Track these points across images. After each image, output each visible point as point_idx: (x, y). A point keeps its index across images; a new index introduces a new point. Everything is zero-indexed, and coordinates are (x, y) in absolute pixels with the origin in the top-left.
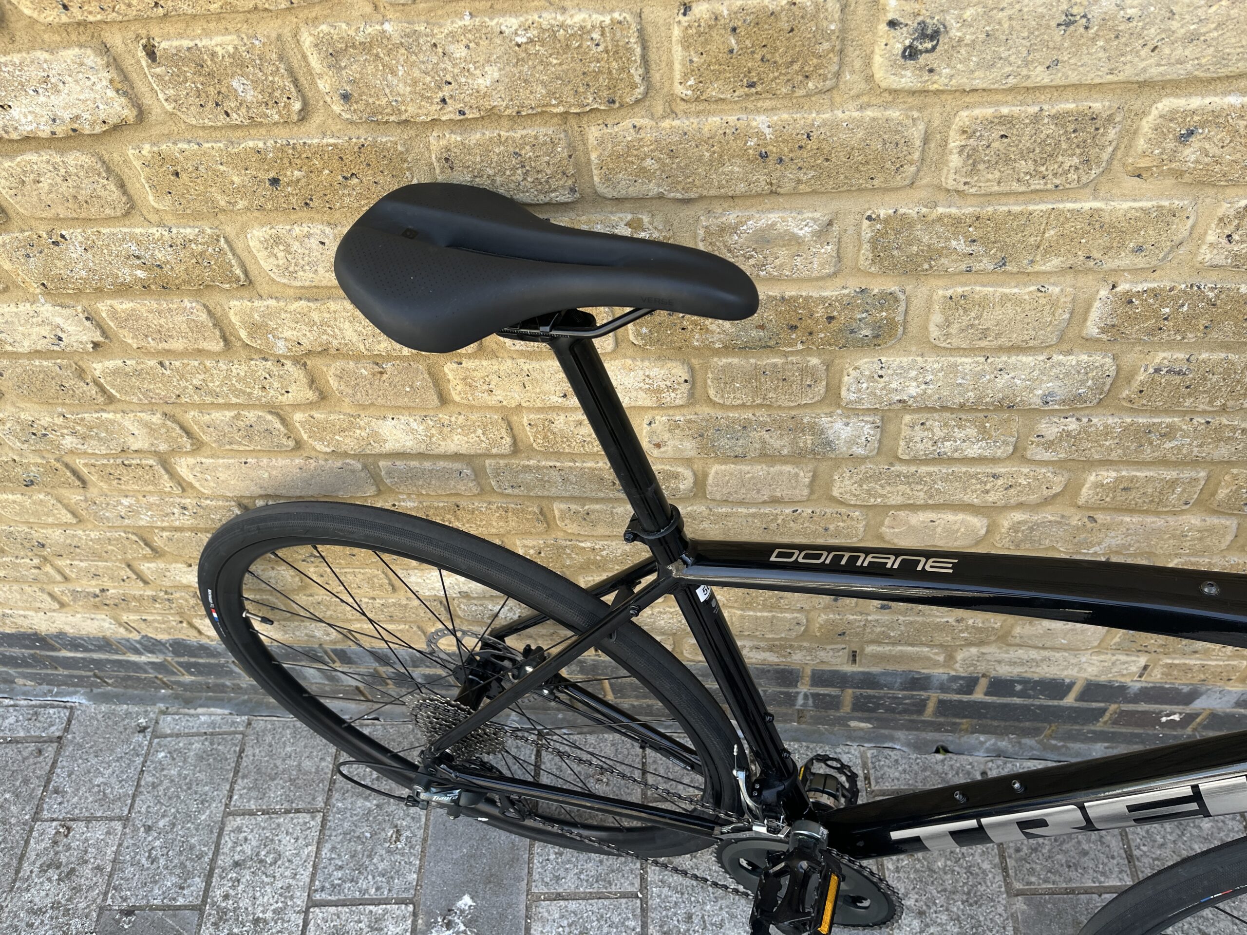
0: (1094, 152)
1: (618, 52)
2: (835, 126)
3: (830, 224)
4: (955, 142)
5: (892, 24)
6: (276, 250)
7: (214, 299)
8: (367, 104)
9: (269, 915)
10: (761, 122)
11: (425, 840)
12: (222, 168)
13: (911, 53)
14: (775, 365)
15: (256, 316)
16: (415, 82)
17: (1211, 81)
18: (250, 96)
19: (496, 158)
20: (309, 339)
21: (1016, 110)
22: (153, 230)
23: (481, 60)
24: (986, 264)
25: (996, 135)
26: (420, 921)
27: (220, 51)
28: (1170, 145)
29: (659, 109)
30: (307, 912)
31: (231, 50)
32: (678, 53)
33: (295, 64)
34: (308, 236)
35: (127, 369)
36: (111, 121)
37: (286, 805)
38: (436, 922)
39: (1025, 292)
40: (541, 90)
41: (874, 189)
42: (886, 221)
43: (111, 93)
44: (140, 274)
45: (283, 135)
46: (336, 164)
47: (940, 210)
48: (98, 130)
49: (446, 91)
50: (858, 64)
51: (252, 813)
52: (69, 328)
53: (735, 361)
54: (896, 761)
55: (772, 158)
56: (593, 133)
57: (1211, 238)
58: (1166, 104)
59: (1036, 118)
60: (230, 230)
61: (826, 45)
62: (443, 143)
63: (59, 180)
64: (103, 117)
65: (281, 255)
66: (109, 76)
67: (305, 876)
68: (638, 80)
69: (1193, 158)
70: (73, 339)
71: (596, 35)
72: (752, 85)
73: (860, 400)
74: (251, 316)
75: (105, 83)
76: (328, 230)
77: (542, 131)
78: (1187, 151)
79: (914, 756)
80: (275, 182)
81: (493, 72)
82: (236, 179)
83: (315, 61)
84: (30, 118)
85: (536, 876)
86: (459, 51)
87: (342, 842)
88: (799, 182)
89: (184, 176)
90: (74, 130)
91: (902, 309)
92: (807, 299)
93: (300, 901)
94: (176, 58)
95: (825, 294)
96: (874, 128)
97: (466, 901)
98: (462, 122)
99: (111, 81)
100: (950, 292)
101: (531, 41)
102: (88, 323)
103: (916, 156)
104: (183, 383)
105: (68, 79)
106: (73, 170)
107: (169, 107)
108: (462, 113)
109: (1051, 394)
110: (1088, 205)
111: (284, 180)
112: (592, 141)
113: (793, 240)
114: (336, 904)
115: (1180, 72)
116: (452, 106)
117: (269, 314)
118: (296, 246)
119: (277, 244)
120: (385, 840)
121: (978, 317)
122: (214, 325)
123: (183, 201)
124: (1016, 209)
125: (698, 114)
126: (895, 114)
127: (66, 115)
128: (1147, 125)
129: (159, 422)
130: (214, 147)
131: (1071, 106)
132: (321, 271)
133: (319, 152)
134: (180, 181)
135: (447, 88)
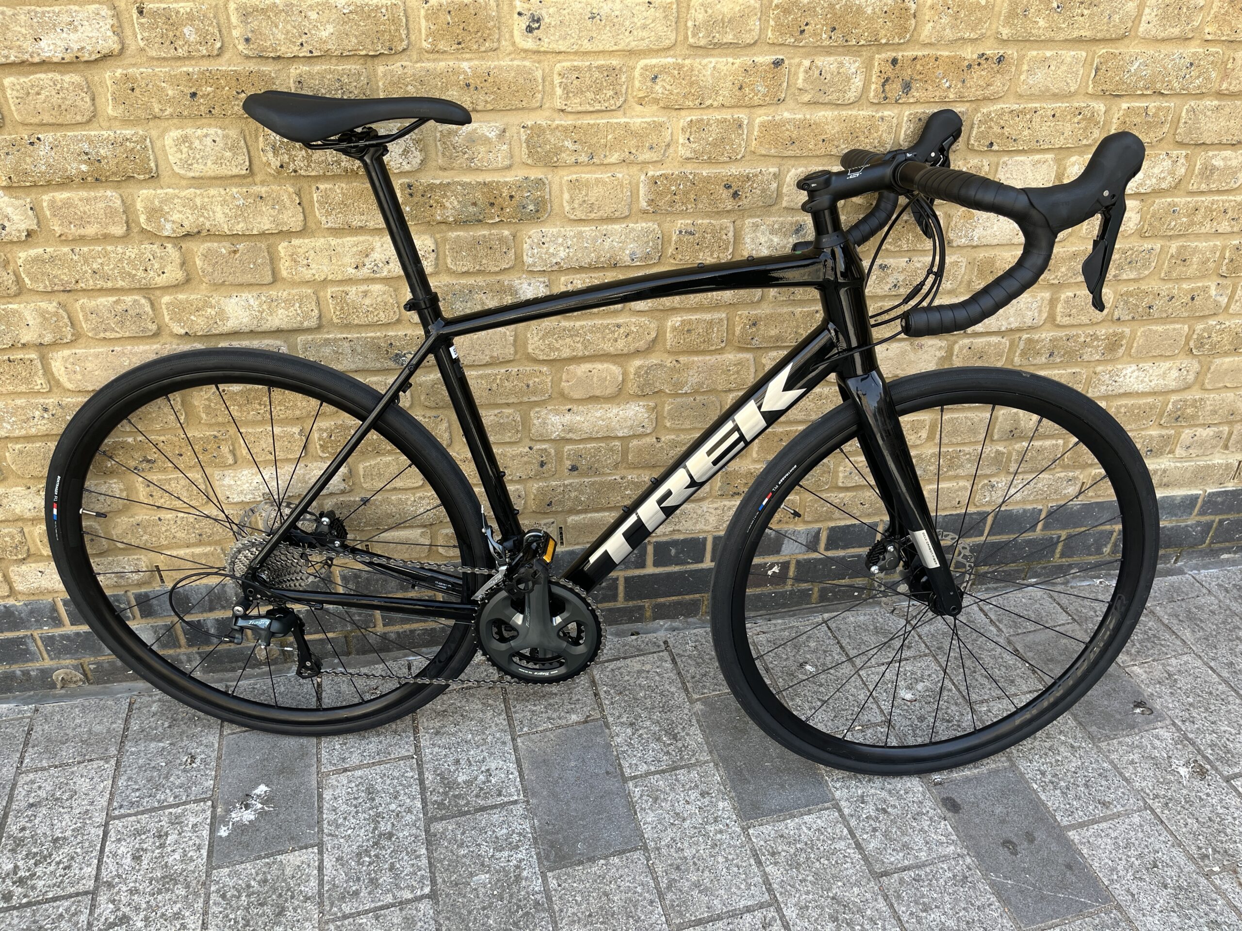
0: (618, 87)
1: (394, 20)
2: (500, 68)
3: (504, 131)
4: (557, 80)
5: (520, 14)
6: (183, 147)
7: (129, 190)
8: (259, 45)
9: (68, 833)
10: (465, 65)
11: (219, 758)
12: (163, 85)
13: (530, 29)
14: (484, 236)
15: (156, 203)
16: (288, 32)
17: (658, 51)
18: (193, 38)
19: (327, 82)
20: (189, 222)
21: (580, 64)
22: (104, 132)
23: (325, 20)
24: (583, 158)
25: (574, 77)
26: (219, 810)
27: (182, 10)
28: (649, 84)
29: (415, 57)
30: (106, 825)
31: (188, 10)
32: (423, 23)
33: (222, 21)
34: (206, 136)
35: (46, 256)
36: (103, 52)
37: (78, 759)
38: (235, 807)
39: (606, 176)
40: (354, 40)
41: (523, 109)
42: (531, 128)
43: (110, 33)
44: (84, 168)
45: (205, 65)
46: (234, 83)
47: (557, 122)
48: (93, 57)
49: (304, 39)
50: (507, 36)
51: (43, 769)
52: (15, 218)
53: (461, 233)
55: (472, 87)
56: (381, 69)
57: (681, 141)
58: (643, 63)
59: (590, 67)
60: (154, 133)
61: (492, 23)
62: (298, 71)
63: (53, 93)
64: (99, 49)
65: (185, 150)
66: (111, 22)
67: (103, 802)
68: (404, 36)
69: (660, 91)
70: (14, 227)
71: (384, 10)
72: (459, 43)
73: (534, 265)
74: (152, 203)
75: (108, 26)
76: (220, 132)
77: (353, 67)
78: (657, 87)
80: (194, 95)
81: (330, 29)
82: (170, 93)
83: (234, 20)
84: (52, 47)
85: (324, 761)
86: (313, 15)
87: (138, 773)
88: (486, 102)
89: (137, 91)
90: (77, 57)
91: (547, 190)
92: (498, 183)
93: (99, 818)
94: (155, 14)
95: (507, 179)
96: (520, 71)
97: (262, 789)
98: (311, 58)
99: (112, 26)
100: (569, 178)
101: (351, 12)
102: (30, 213)
103: (540, 88)
104: (85, 268)
105: (85, 23)
106: (66, 85)
107: (142, 44)
108: (311, 52)
109: (634, 253)
110: (623, 120)
111: (200, 93)
112: (380, 74)
113: (487, 140)
114: (135, 814)
115: (643, 45)
116: (307, 48)
117: (165, 201)
118: (197, 143)
119: (184, 142)
120: (180, 765)
121: (587, 195)
122: (124, 212)
123: (131, 109)
124: (592, 122)
125: (434, 60)
126: (527, 63)
127: (76, 47)
128: (637, 73)
129: (54, 310)
130: (162, 70)
131: (602, 62)
132: (209, 163)
133: (225, 75)
134: (135, 94)
135: (304, 36)
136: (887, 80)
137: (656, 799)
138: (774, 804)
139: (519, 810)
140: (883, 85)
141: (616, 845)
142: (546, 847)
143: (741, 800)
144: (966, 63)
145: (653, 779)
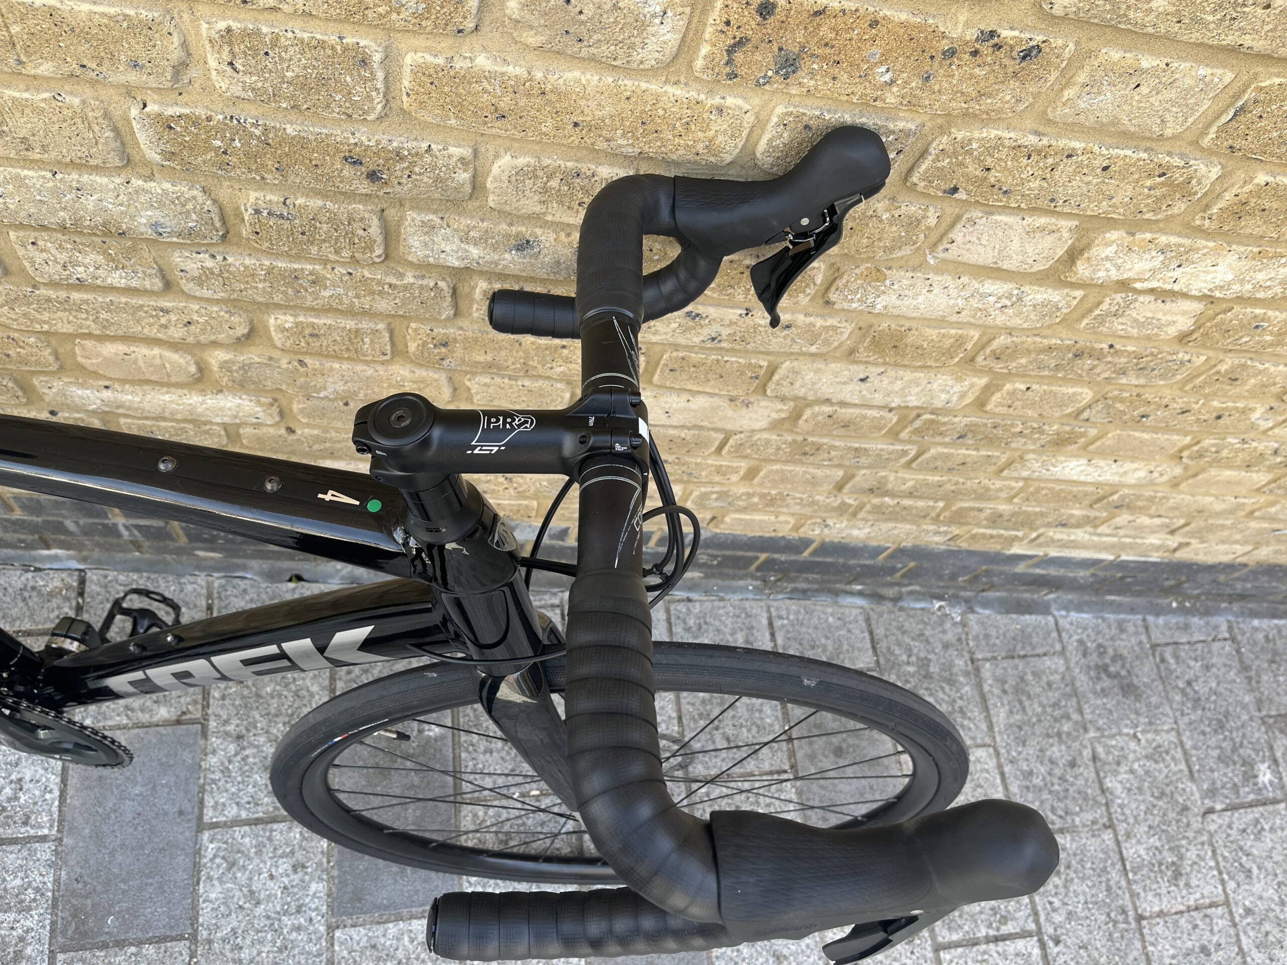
39: (38, 98)
54: (245, 591)
79: (264, 585)
109: (158, 224)
136: (740, 43)
137: (232, 865)
138: (382, 896)
139: (45, 852)
140: (731, 50)
141: (157, 928)
142: (66, 914)
143: (343, 883)
144: (945, 45)
145: (238, 832)
